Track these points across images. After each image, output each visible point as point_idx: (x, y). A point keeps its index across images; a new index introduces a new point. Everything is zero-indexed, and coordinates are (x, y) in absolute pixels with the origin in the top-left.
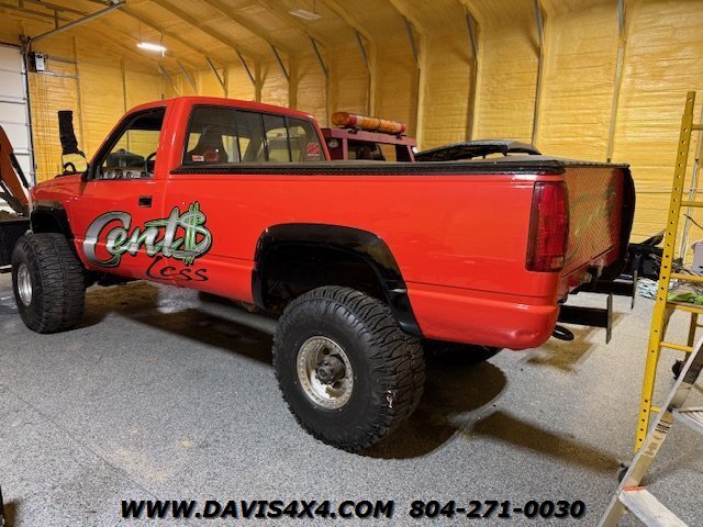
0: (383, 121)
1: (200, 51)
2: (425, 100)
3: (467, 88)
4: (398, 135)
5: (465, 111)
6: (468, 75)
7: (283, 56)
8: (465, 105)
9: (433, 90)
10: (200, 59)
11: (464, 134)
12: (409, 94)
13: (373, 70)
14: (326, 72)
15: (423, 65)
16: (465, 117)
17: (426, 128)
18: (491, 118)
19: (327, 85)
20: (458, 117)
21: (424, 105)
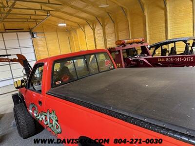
0: (135, 40)
1: (76, 23)
2: (148, 25)
3: (164, 19)
4: (141, 42)
5: (164, 27)
6: (163, 14)
7: (100, 19)
8: (164, 24)
9: (151, 21)
10: (76, 25)
11: (165, 35)
12: (142, 24)
13: (129, 19)
14: (114, 22)
15: (146, 14)
16: (164, 29)
17: (150, 34)
18: (175, 28)
19: (114, 26)
20: (162, 29)
21: (148, 27)
